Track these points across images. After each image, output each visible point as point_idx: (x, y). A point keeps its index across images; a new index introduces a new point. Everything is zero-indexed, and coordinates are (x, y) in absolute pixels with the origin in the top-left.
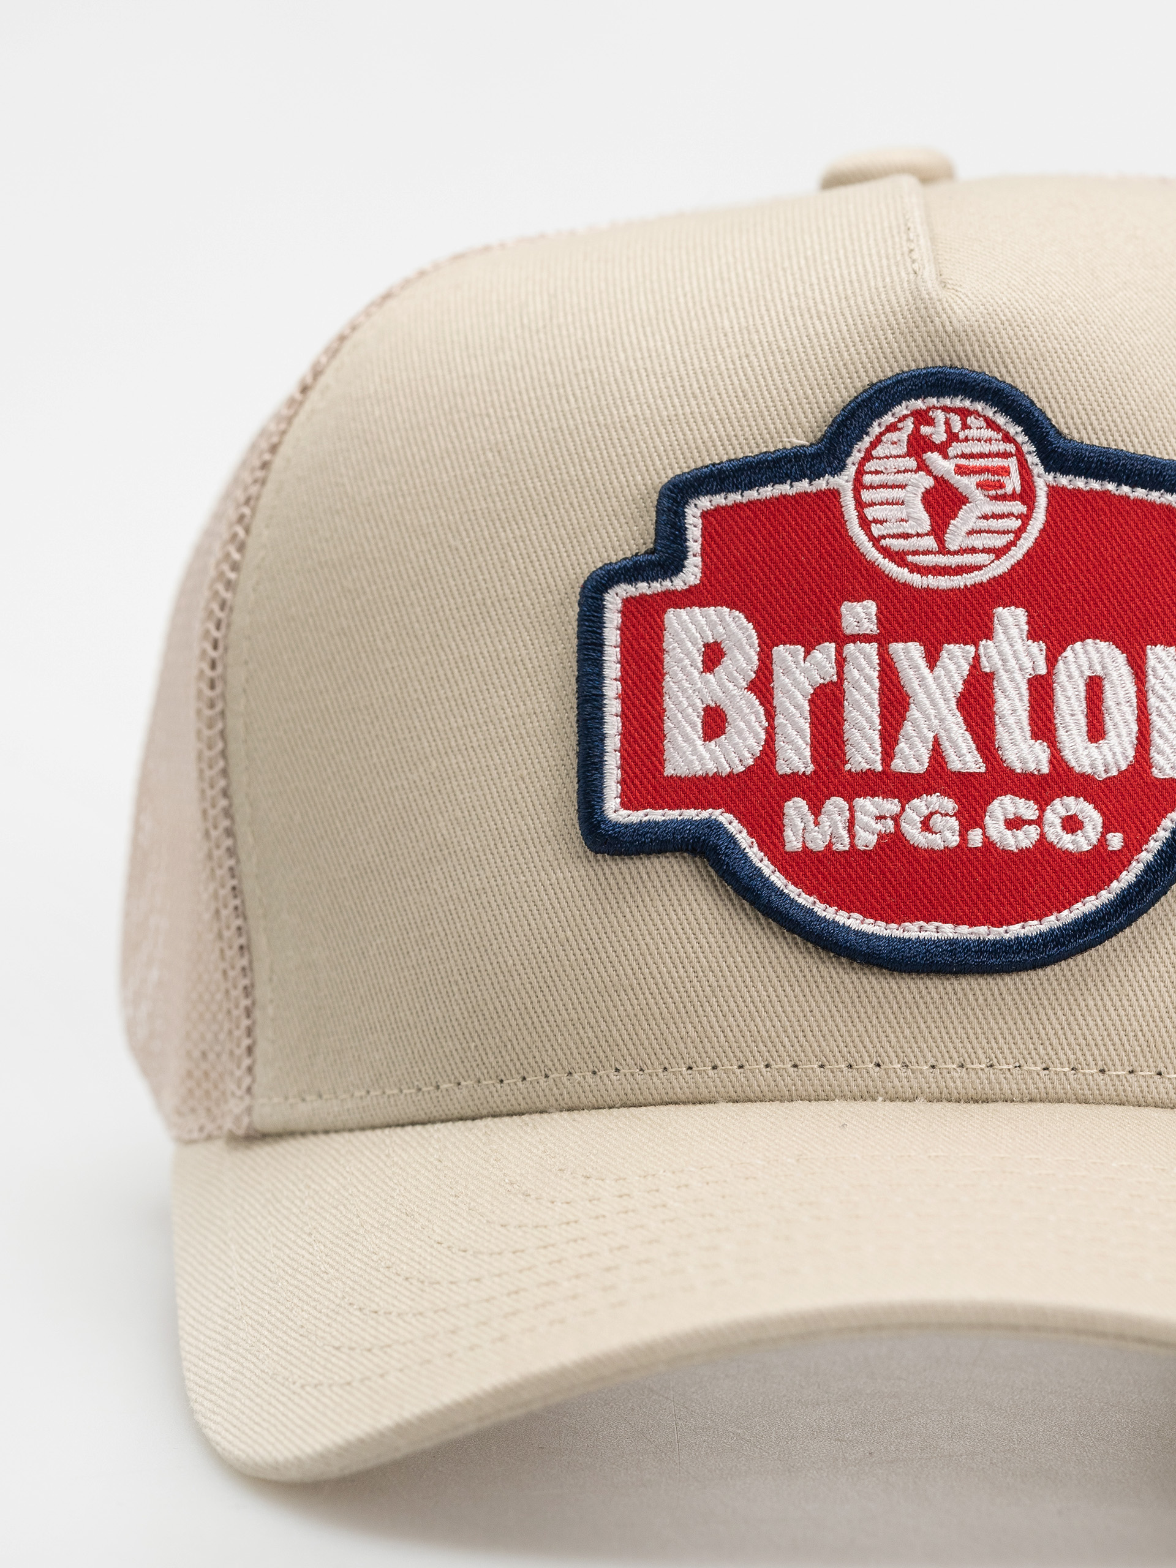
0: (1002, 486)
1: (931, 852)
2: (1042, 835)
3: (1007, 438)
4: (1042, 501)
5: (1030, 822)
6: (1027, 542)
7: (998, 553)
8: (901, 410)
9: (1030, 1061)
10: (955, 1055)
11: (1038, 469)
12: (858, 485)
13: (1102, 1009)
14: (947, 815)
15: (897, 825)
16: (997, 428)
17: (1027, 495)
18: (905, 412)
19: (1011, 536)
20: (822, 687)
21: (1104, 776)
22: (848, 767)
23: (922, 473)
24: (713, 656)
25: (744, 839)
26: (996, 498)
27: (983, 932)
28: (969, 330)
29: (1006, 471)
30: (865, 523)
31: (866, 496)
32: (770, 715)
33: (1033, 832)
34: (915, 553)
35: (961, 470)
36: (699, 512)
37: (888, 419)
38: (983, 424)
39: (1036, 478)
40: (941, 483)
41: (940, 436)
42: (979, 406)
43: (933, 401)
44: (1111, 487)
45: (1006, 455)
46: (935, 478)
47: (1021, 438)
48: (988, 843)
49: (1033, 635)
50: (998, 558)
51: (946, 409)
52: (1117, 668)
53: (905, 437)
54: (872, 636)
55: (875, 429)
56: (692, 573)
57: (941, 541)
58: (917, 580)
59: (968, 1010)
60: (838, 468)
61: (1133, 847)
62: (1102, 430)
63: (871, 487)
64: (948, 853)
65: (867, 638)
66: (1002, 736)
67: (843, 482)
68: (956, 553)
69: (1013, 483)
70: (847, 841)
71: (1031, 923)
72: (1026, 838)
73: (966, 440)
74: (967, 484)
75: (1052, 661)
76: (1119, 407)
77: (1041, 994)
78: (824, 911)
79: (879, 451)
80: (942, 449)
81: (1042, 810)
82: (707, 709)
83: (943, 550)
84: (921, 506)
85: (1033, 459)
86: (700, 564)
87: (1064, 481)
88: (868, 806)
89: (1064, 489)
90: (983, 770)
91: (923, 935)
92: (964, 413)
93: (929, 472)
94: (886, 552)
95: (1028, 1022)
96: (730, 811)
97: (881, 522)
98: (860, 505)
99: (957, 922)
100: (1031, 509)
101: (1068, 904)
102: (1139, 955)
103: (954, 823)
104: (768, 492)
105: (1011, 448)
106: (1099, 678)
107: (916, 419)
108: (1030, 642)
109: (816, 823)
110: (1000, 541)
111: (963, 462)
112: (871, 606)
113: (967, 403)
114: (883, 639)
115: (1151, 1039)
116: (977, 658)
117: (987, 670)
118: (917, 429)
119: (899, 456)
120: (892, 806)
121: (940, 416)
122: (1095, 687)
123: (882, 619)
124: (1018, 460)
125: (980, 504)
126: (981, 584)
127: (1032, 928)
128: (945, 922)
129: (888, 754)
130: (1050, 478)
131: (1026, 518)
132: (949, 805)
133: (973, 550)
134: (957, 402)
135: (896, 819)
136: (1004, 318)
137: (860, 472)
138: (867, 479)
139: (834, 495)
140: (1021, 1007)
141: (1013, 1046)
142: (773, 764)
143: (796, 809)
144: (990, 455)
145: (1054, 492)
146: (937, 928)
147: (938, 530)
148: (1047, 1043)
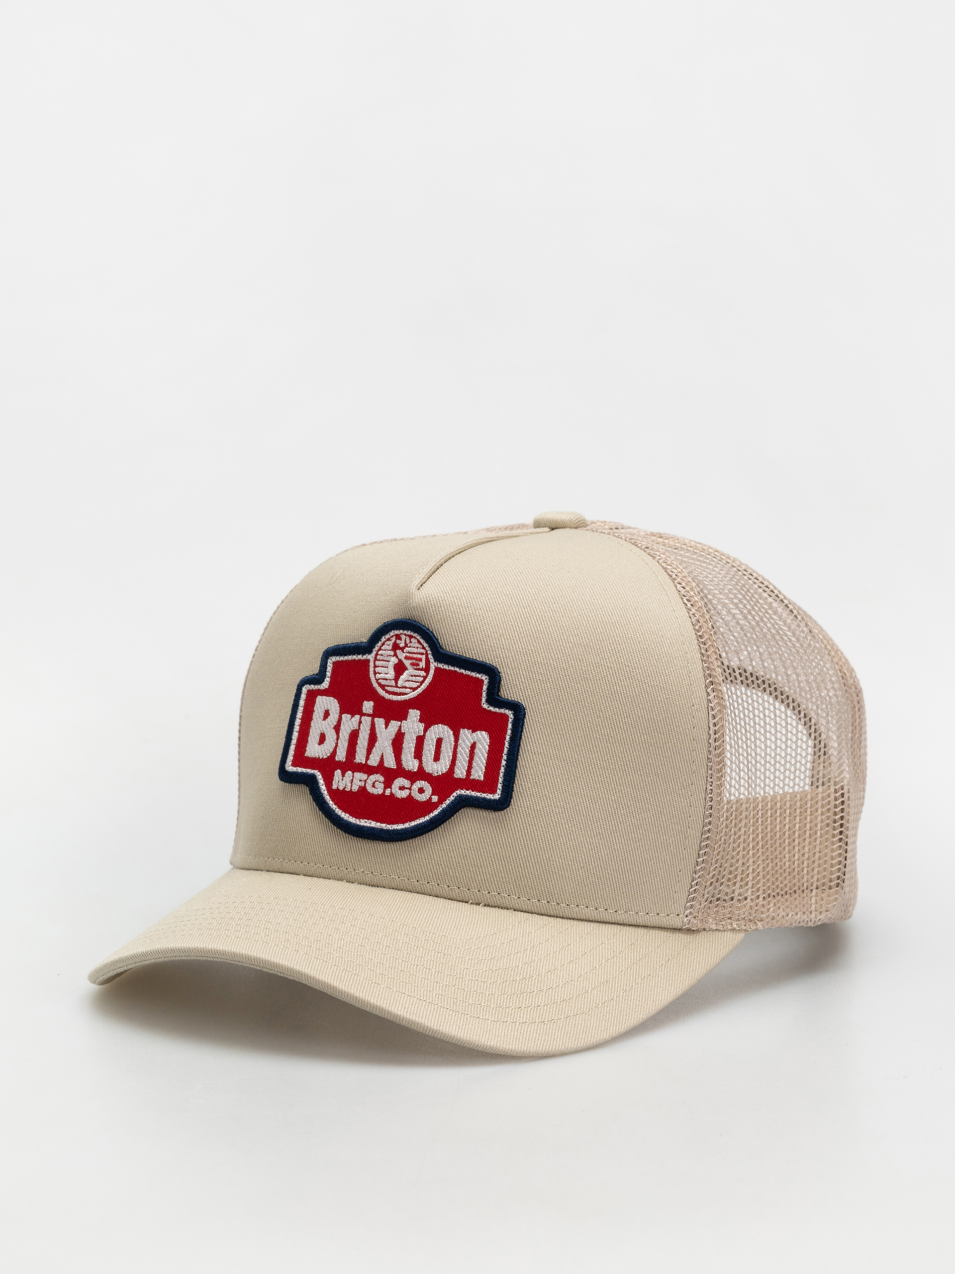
0: (418, 665)
1: (373, 794)
2: (410, 793)
3: (424, 648)
4: (432, 672)
5: (407, 788)
6: (424, 686)
7: (414, 689)
8: (392, 633)
9: (394, 874)
10: (370, 869)
11: (432, 660)
12: (376, 659)
13: (420, 858)
14: (380, 782)
15: (365, 784)
16: (421, 644)
17: (427, 670)
18: (394, 634)
19: (419, 684)
20: (354, 730)
21: (436, 775)
22: (355, 761)
23: (395, 657)
24: (327, 714)
25: (321, 782)
26: (416, 669)
27: (384, 826)
28: (418, 607)
29: (420, 660)
30: (375, 673)
31: (377, 663)
32: (338, 739)
33: (407, 792)
34: (388, 686)
35: (406, 658)
36: (332, 662)
37: (387, 636)
38: (416, 641)
39: (431, 664)
40: (400, 661)
41: (402, 645)
42: (415, 635)
43: (401, 631)
44: (457, 669)
45: (422, 654)
46: (399, 659)
47: (427, 648)
48: (392, 795)
49: (421, 721)
50: (413, 691)
51: (405, 634)
52: (449, 736)
53: (391, 644)
54: (370, 714)
55: (383, 639)
56: (325, 685)
57: (396, 683)
58: (388, 696)
59: (377, 853)
60: (370, 652)
61: (441, 801)
62: (461, 647)
63: (379, 660)
64: (379, 796)
65: (368, 715)
66: (403, 757)
67: (371, 657)
68: (399, 688)
69: (422, 664)
70: (349, 788)
71: (400, 825)
72: (404, 794)
73: (410, 647)
74: (407, 663)
75: (425, 730)
76: (470, 640)
77: (401, 851)
78: (339, 812)
79: (383, 648)
80: (402, 649)
81: (412, 784)
82: (321, 734)
83: (397, 686)
84: (393, 670)
85: (430, 656)
86: (329, 681)
87: (441, 666)
88: (359, 776)
89: (440, 668)
90: (395, 768)
91: (365, 824)
92: (411, 637)
93: (397, 657)
94: (380, 684)
95: (395, 860)
96: (319, 771)
97: (380, 674)
98: (375, 666)
99: (377, 821)
100: (427, 675)
101: (414, 820)
102: (437, 841)
103: (382, 785)
104: (350, 658)
105: (424, 651)
106: (441, 739)
107: (396, 637)
108: (419, 723)
109: (342, 780)
110: (415, 685)
111: (408, 654)
112: (372, 703)
113: (412, 634)
114: (373, 716)
115: (436, 872)
116: (400, 727)
117: (403, 732)
118: (396, 641)
119: (389, 650)
120: (364, 776)
121: (403, 637)
122: (439, 742)
123: (375, 708)
124: (426, 656)
125: (411, 671)
126: (406, 700)
127: (400, 827)
128: (373, 821)
129: (367, 758)
130: (436, 664)
131: (425, 678)
132: (382, 779)
133: (406, 688)
134: (409, 633)
135: (365, 781)
136: (432, 603)
137: (377, 654)
138: (378, 657)
139: (368, 661)
140: (394, 854)
141: (389, 868)
142: (335, 756)
143: (338, 773)
144: (417, 653)
145: (437, 669)
146: (371, 823)
147: (396, 679)
148: (400, 868)
